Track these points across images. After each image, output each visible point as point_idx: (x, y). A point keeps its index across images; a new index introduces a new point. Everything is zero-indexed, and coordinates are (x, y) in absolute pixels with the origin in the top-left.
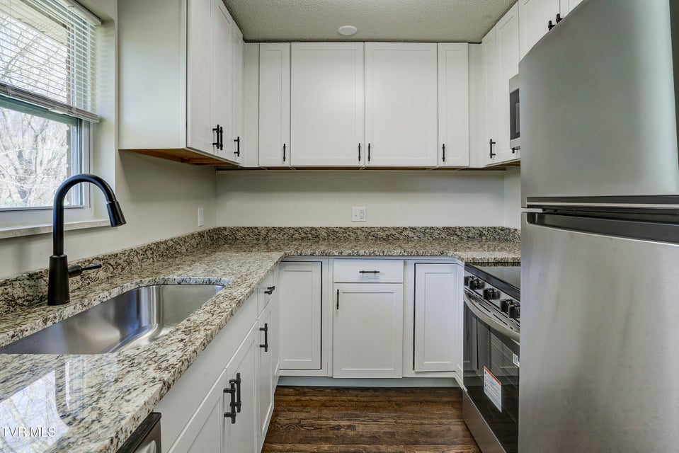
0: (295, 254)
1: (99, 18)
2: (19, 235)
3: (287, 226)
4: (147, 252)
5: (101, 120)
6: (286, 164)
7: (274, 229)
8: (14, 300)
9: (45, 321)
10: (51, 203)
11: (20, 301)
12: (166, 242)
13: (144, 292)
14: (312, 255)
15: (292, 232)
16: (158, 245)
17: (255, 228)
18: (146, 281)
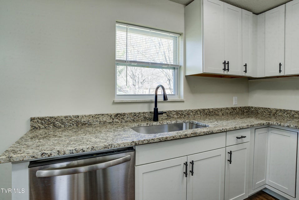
0: (276, 124)
1: (179, 34)
2: (148, 101)
3: (289, 109)
4: (197, 112)
5: (180, 67)
6: (282, 74)
7: (281, 110)
8: (146, 118)
9: (147, 124)
10: (154, 93)
11: (147, 118)
12: (209, 109)
13: (184, 124)
14: (288, 127)
15: (293, 113)
16: (204, 110)
17: (269, 108)
18: (187, 121)
